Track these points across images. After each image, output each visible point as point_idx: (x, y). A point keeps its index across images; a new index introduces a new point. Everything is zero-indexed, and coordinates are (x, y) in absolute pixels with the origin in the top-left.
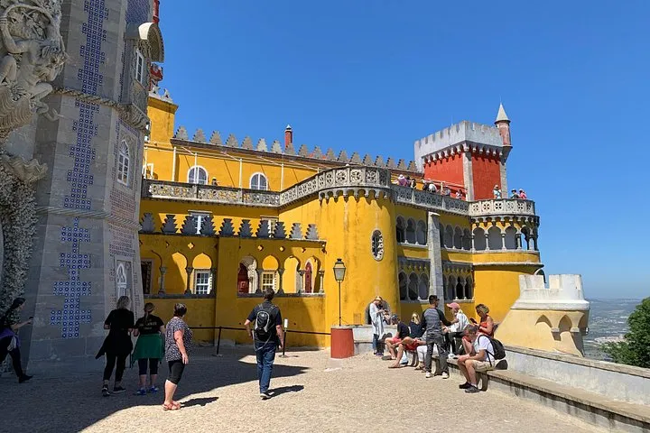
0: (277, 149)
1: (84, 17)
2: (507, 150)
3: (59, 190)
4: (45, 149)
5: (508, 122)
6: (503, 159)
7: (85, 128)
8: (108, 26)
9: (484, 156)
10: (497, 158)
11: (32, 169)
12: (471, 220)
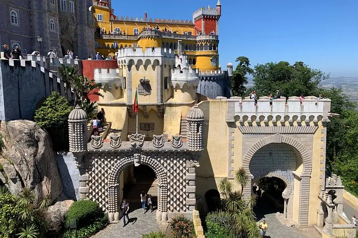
0: (142, 20)
1: (79, 9)
2: (219, 16)
3: (79, 42)
4: (76, 35)
5: (220, 6)
6: (218, 20)
7: (82, 30)
8: (84, 10)
9: (209, 19)
10: (215, 19)
11: (74, 39)
12: (196, 41)
